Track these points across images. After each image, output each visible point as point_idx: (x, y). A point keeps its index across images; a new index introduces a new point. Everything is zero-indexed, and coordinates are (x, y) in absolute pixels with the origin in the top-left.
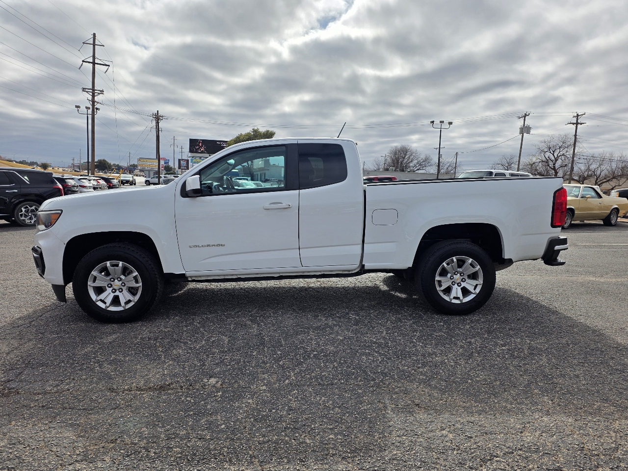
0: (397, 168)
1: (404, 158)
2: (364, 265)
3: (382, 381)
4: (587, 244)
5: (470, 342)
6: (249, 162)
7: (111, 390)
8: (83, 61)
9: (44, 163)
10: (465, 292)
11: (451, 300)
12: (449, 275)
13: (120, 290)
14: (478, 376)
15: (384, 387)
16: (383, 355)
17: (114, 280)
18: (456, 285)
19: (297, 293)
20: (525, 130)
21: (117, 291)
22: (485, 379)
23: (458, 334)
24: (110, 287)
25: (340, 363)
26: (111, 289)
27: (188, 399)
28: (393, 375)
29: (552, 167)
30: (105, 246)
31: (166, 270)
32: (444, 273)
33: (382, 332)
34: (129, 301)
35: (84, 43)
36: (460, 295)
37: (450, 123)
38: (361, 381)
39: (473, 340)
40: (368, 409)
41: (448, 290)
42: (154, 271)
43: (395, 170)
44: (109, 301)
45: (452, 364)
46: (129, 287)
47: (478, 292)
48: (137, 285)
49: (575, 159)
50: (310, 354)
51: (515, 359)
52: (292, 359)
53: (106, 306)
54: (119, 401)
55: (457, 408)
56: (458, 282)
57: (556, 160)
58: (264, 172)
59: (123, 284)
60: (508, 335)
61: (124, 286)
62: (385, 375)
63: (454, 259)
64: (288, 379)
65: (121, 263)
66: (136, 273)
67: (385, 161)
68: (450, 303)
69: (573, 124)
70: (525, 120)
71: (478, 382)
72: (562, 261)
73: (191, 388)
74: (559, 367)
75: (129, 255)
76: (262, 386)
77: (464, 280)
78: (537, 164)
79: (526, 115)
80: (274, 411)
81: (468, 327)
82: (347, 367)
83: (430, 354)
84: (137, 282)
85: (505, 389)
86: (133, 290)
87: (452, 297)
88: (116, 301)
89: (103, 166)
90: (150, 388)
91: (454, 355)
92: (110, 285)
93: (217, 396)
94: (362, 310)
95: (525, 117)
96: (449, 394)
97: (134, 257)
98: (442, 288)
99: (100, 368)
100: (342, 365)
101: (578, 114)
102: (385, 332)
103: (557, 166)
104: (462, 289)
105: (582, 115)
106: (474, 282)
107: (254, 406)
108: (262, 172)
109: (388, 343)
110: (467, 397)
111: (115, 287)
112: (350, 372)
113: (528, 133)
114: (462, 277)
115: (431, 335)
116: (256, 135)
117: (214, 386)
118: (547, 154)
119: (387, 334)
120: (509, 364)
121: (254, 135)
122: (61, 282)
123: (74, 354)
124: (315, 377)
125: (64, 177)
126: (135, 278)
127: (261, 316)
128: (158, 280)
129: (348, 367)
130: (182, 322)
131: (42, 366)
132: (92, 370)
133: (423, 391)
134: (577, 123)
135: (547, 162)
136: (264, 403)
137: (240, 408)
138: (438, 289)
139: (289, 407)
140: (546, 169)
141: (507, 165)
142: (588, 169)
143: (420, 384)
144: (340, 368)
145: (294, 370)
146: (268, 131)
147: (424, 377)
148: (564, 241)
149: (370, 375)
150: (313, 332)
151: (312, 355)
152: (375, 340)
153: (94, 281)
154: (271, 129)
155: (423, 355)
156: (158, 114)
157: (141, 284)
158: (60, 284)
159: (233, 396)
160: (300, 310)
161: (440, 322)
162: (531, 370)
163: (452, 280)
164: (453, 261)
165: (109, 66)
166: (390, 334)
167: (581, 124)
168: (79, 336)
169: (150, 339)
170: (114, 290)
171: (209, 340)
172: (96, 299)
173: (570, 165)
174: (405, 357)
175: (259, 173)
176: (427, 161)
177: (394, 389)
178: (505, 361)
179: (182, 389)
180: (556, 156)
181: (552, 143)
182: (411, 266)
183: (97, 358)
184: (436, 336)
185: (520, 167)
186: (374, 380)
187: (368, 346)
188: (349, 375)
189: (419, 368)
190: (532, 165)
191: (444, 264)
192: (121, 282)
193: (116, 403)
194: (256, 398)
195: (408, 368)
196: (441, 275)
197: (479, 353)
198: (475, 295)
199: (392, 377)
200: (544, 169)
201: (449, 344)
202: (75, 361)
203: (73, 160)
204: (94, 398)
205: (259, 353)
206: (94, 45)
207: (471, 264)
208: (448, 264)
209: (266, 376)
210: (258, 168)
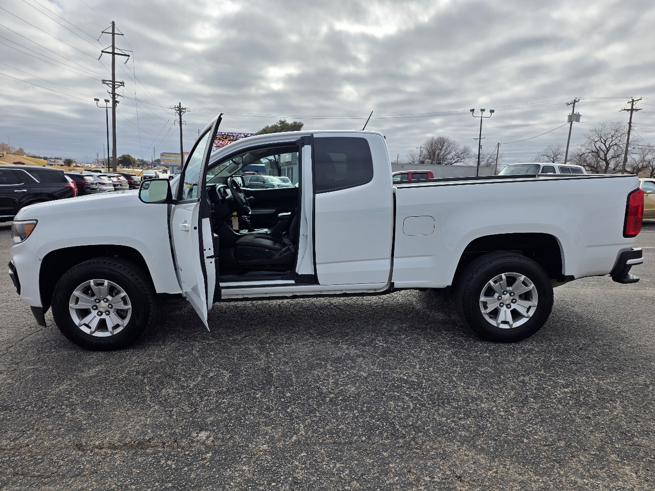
0: (433, 160)
1: (441, 150)
2: (394, 283)
3: (414, 439)
4: (650, 247)
5: (523, 382)
6: (277, 156)
7: (79, 447)
8: (102, 52)
9: (68, 158)
10: (516, 315)
11: (498, 324)
12: (496, 295)
13: (107, 313)
14: (536, 433)
15: (416, 448)
16: (415, 400)
17: (100, 301)
18: (505, 306)
19: (317, 312)
20: (575, 117)
21: (104, 314)
22: (545, 437)
23: (507, 369)
24: (95, 309)
25: (362, 411)
26: (97, 311)
27: (169, 462)
28: (428, 430)
29: (604, 158)
30: (87, 261)
31: (159, 290)
32: (490, 292)
33: (414, 367)
34: (117, 326)
35: (103, 32)
36: (509, 318)
37: (492, 111)
38: (387, 438)
39: (527, 378)
40: (394, 483)
41: (495, 313)
42: (145, 291)
43: (432, 163)
44: (94, 325)
45: (502, 413)
46: (118, 310)
47: (531, 316)
48: (126, 307)
49: (629, 148)
50: (326, 397)
51: (582, 407)
52: (304, 404)
53: (91, 331)
54: (83, 464)
55: (511, 483)
56: (507, 303)
57: (608, 151)
58: (291, 166)
59: (110, 306)
60: (570, 371)
61: (111, 308)
62: (418, 429)
63: (503, 276)
64: (296, 434)
65: (106, 282)
66: (124, 294)
67: (420, 153)
68: (497, 328)
69: (628, 110)
70: (574, 107)
71: (536, 441)
72: (635, 278)
73: (175, 445)
74: (639, 420)
75: (116, 273)
76: (263, 444)
77: (514, 301)
78: (586, 155)
79: (575, 101)
80: (274, 484)
81: (520, 359)
82: (370, 417)
83: (474, 399)
84: (125, 303)
85: (572, 453)
86: (122, 313)
87: (499, 321)
88: (102, 325)
89: (127, 161)
90: (125, 445)
91: (503, 401)
92: (95, 307)
93: (205, 459)
94: (391, 335)
95: (574, 103)
96: (499, 461)
97: (121, 274)
98: (488, 310)
99: (72, 414)
100: (363, 414)
101: (633, 100)
102: (418, 366)
103: (609, 156)
104: (511, 311)
105: (638, 100)
106: (527, 304)
107: (250, 476)
108: (289, 166)
109: (422, 383)
110: (524, 466)
111: (101, 310)
112: (374, 425)
113: (578, 120)
114: (512, 298)
115: (474, 371)
116: (284, 127)
117: (203, 443)
118: (598, 144)
119: (420, 368)
120: (575, 414)
121: (281, 127)
122: (38, 303)
123: (45, 394)
124: (330, 432)
125: (83, 174)
126: (124, 299)
127: (272, 342)
128: (151, 301)
129: (372, 417)
130: (179, 350)
131: (5, 410)
132: (62, 417)
133: (466, 455)
134: (632, 110)
135: (597, 153)
136: (264, 470)
137: (232, 478)
138: (483, 311)
139: (293, 478)
140: (597, 160)
141: (553, 156)
142: (643, 160)
143: (462, 444)
144: (361, 418)
145: (304, 421)
146: (296, 122)
147: (467, 435)
148: (638, 254)
149: (398, 430)
150: (331, 365)
151: (328, 399)
152: (405, 378)
153: (77, 302)
154: (298, 121)
155: (466, 400)
156: (180, 106)
157: (130, 306)
158: (37, 306)
159: (225, 459)
160: (318, 334)
161: (486, 352)
162: (603, 424)
163: (501, 301)
164: (501, 278)
165: (129, 56)
166: (424, 368)
167: (637, 110)
168: (58, 367)
169: (138, 373)
170: (99, 313)
171: (206, 376)
172: (79, 323)
173: (623, 155)
174: (443, 403)
175: (286, 168)
176: (466, 151)
177: (428, 451)
178: (569, 410)
179: (164, 448)
180: (607, 146)
181: (604, 131)
182: (450, 284)
183: (71, 400)
184: (481, 372)
185: (568, 158)
186: (404, 437)
187: (397, 387)
188: (372, 429)
189: (460, 419)
190: (581, 156)
191: (491, 282)
192: (107, 304)
193: (80, 467)
194: (254, 462)
195: (448, 419)
196: (486, 295)
197: (535, 398)
198: (528, 319)
199: (426, 434)
200: (594, 160)
201: (497, 384)
202: (45, 403)
203: (98, 155)
204: (55, 458)
205: (264, 395)
206: (113, 34)
207: (524, 283)
208: (495, 282)
209: (269, 429)
210: (286, 163)
